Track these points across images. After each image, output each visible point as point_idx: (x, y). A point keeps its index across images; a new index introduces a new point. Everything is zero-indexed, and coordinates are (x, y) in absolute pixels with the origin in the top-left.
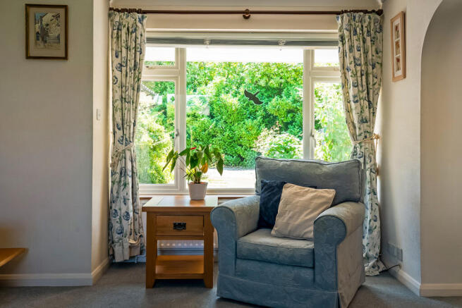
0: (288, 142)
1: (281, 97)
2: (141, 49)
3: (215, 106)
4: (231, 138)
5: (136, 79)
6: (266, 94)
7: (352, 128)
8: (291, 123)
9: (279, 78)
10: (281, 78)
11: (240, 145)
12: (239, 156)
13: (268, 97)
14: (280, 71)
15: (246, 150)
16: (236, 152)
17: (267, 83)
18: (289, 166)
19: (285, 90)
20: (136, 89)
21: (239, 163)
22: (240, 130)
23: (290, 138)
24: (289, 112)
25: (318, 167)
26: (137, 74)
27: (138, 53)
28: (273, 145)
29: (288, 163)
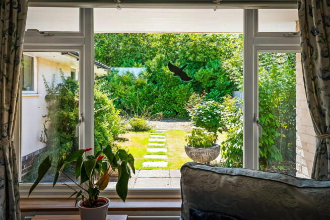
0: (214, 108)
1: (205, 68)
2: (19, 5)
3: (157, 75)
4: (169, 98)
5: (13, 48)
6: (194, 66)
7: (317, 115)
8: (212, 87)
9: (203, 55)
10: (205, 55)
11: (175, 103)
12: (175, 110)
13: (195, 68)
14: (204, 50)
15: (179, 106)
16: (172, 108)
17: (194, 58)
18: (236, 186)
19: (208, 63)
20: (12, 61)
21: (175, 116)
22: (175, 92)
23: (216, 105)
24: (211, 79)
25: (285, 192)
26: (14, 41)
27: (15, 11)
28: (201, 111)
29: (234, 179)
